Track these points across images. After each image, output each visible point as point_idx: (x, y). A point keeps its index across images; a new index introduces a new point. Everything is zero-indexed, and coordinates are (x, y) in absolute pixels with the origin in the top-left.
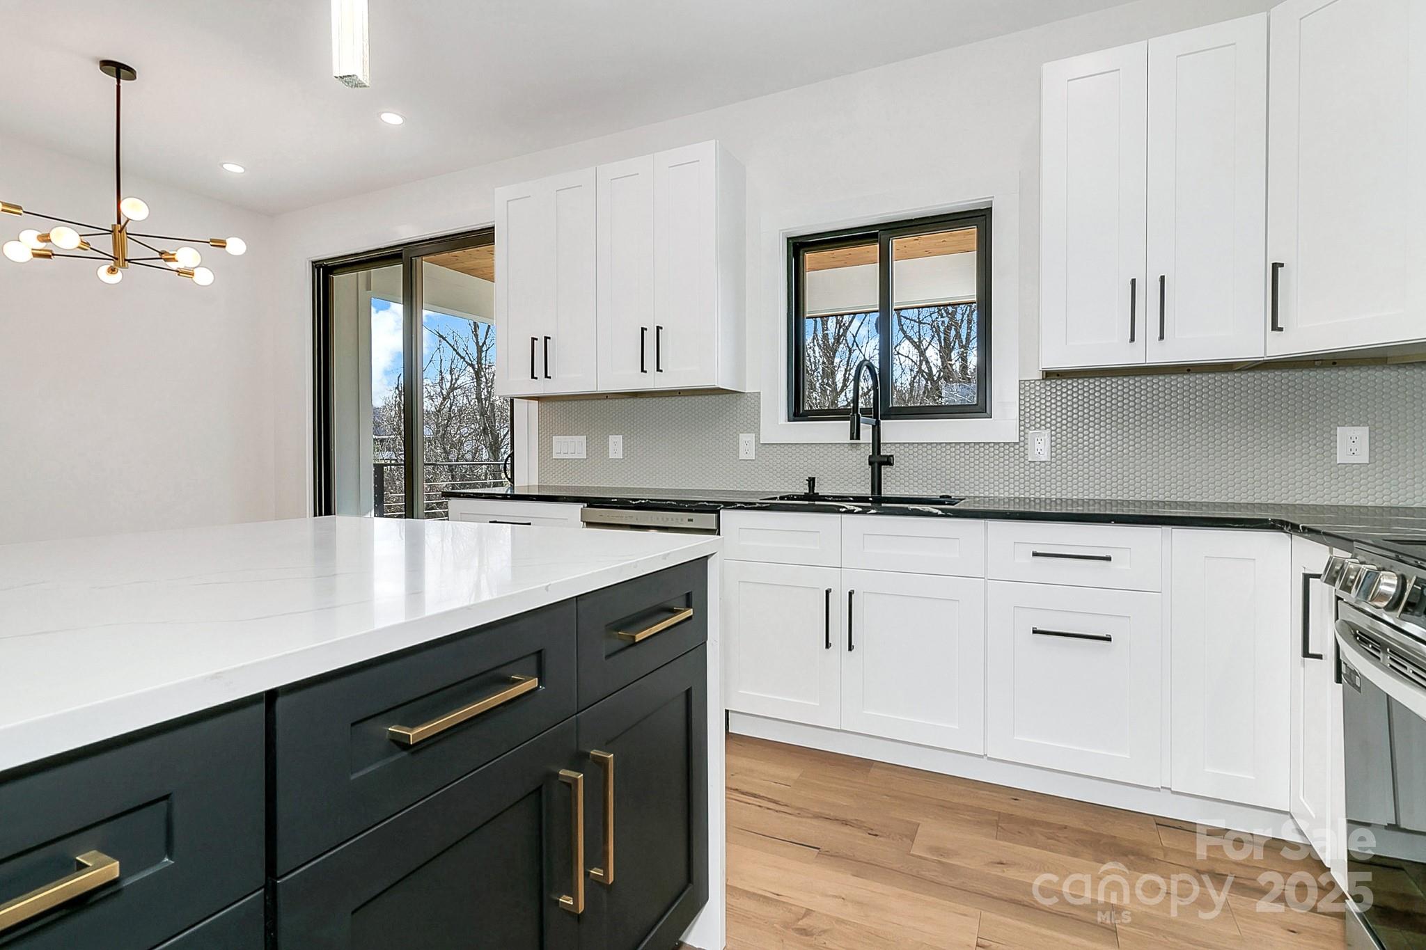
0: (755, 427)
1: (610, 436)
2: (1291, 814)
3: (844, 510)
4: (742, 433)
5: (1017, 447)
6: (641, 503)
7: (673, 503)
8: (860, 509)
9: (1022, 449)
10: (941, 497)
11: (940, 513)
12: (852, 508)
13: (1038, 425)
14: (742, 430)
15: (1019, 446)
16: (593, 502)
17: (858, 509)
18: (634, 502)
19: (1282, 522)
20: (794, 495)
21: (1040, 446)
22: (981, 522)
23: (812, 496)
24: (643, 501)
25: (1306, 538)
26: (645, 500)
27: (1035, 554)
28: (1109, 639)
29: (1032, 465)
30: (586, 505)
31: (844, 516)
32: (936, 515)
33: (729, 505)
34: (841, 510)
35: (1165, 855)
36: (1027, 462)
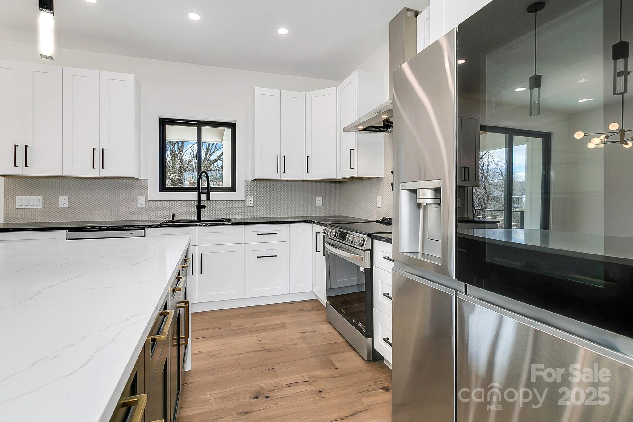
0: (146, 194)
1: (60, 197)
2: (313, 292)
3: (199, 225)
4: (139, 196)
5: (244, 202)
6: (104, 228)
7: (122, 227)
8: (205, 225)
9: (245, 202)
10: (222, 219)
11: (231, 224)
12: (202, 224)
13: (250, 195)
14: (139, 195)
15: (245, 201)
16: (71, 229)
17: (204, 225)
18: (100, 228)
19: (311, 221)
20: (166, 221)
21: (251, 201)
22: (243, 226)
23: (173, 221)
24: (106, 227)
25: (317, 224)
26: (106, 226)
27: (258, 234)
28: (276, 256)
29: (248, 207)
30: (67, 231)
31: (198, 227)
32: (230, 225)
33: (149, 226)
34: (197, 225)
35: (290, 310)
36: (247, 207)
